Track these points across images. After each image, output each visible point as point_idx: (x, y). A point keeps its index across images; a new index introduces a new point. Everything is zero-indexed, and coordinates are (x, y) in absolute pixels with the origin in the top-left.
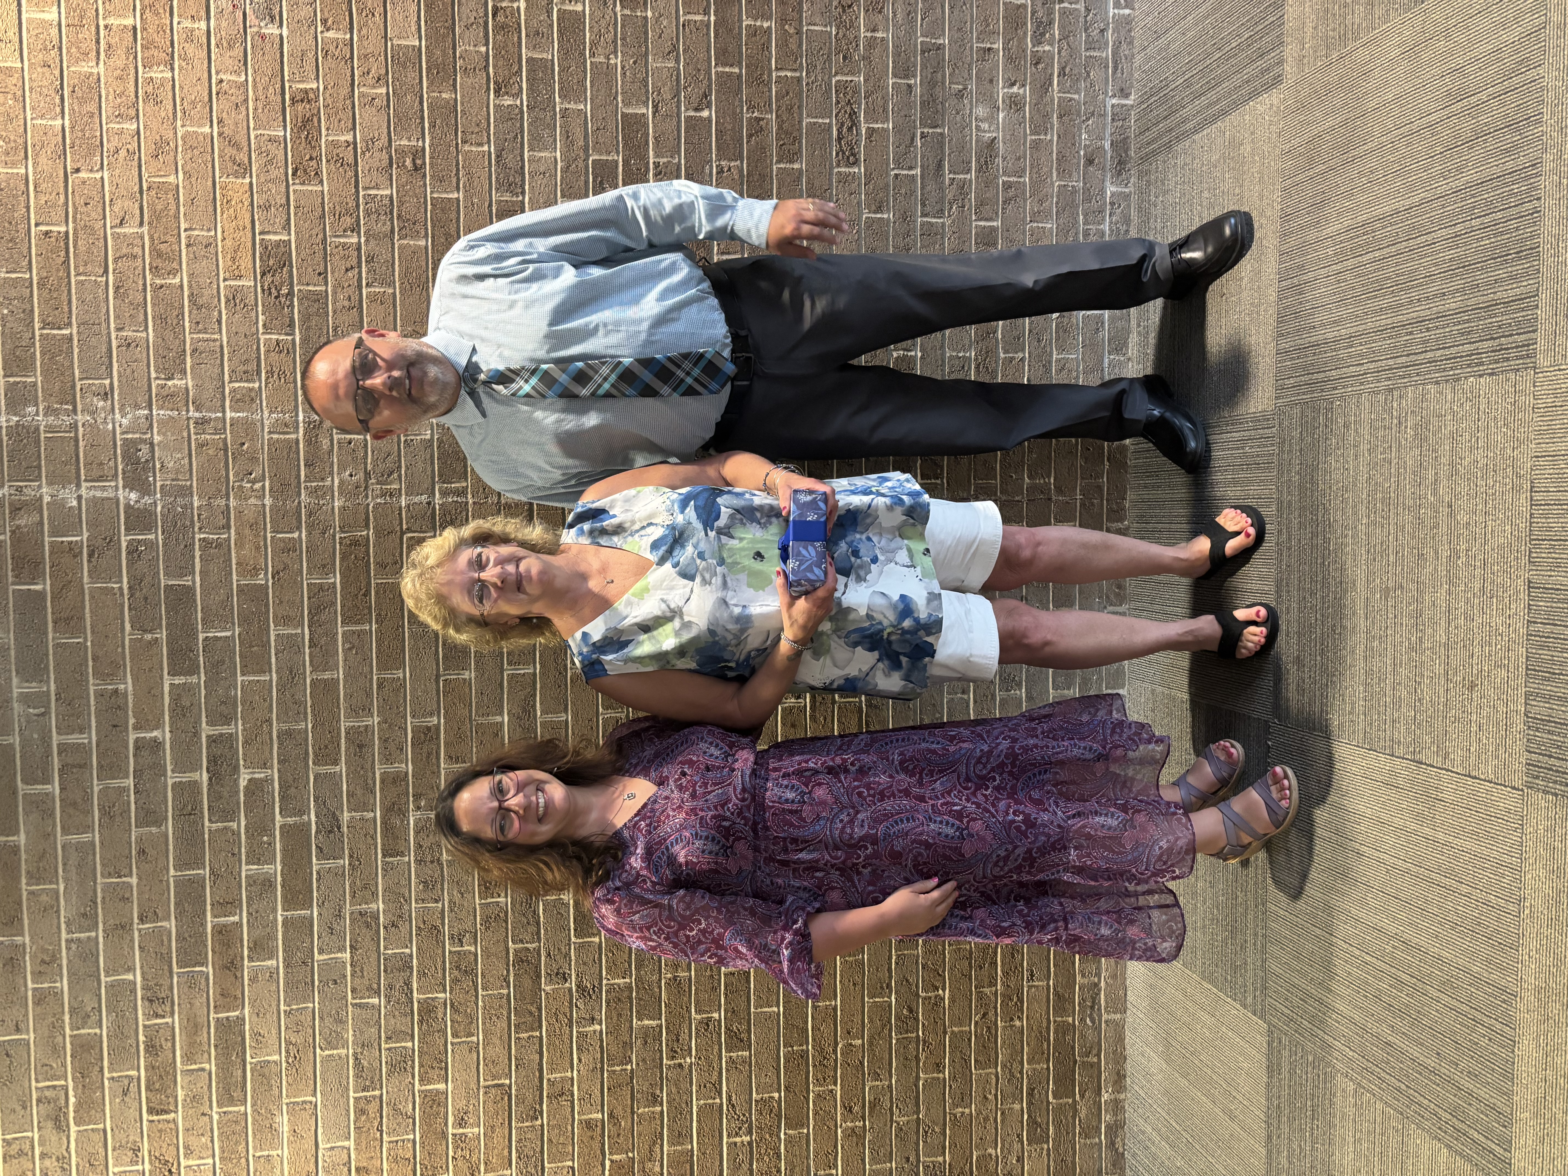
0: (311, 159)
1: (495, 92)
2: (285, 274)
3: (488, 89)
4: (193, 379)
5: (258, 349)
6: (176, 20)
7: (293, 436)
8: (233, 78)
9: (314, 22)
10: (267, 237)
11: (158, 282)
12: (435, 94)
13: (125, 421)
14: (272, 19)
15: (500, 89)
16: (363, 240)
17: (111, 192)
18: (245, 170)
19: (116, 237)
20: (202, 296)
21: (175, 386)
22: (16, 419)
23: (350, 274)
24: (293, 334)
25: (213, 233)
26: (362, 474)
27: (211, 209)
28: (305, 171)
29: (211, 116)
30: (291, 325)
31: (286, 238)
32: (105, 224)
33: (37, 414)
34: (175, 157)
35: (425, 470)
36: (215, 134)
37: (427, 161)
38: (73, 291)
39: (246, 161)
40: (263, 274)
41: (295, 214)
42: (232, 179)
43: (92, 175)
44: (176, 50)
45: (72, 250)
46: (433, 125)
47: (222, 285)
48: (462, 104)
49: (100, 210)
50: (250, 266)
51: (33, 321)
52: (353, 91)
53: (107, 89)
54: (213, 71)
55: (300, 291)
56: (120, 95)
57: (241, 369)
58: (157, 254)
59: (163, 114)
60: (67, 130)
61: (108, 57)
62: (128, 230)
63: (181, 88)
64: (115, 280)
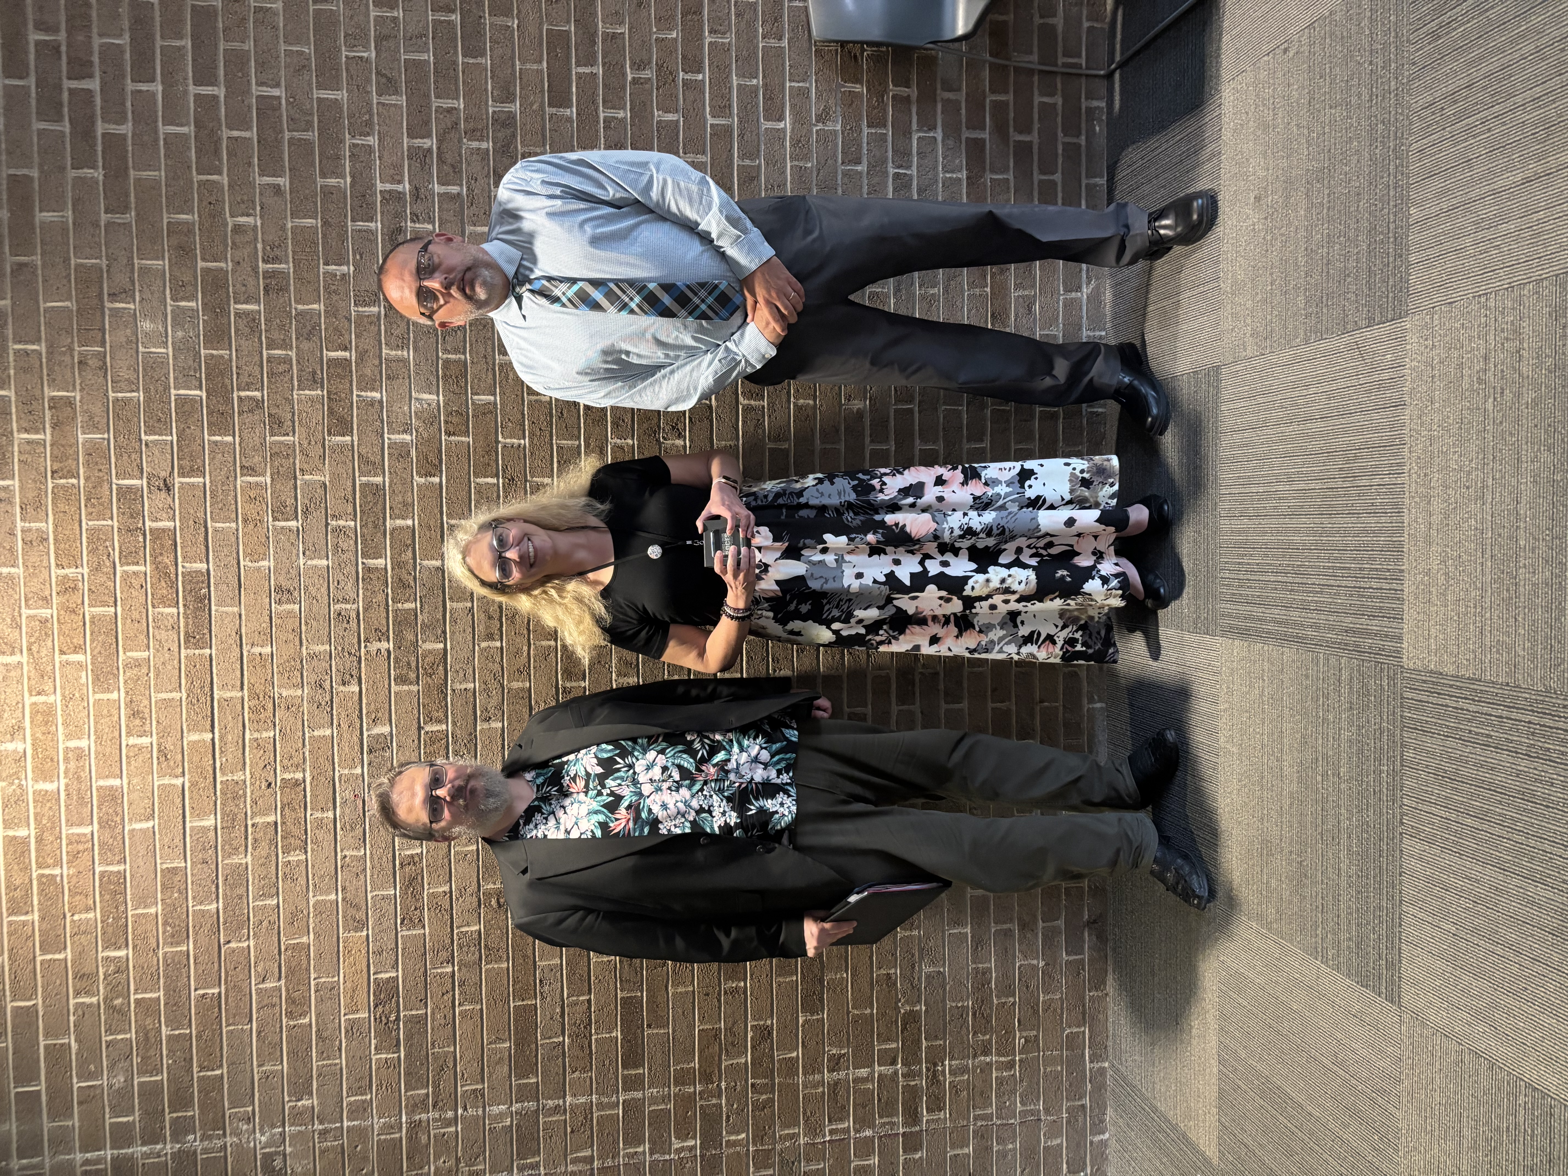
0: (416, 909)
2: (393, 1004)
4: (318, 1098)
5: (371, 1067)
6: (309, 812)
7: (397, 1135)
8: (355, 853)
10: (379, 976)
11: (292, 1023)
13: (263, 1139)
16: (456, 968)
17: (255, 957)
18: (362, 924)
19: (259, 992)
20: (327, 1029)
21: (303, 1106)
22: (178, 1146)
23: (445, 997)
24: (399, 1051)
26: (453, 1160)
27: (335, 960)
28: (411, 919)
29: (337, 886)
30: (398, 1044)
31: (394, 975)
32: (250, 982)
33: (195, 1140)
34: (308, 922)
35: (506, 1152)
36: (340, 900)
38: (224, 1039)
39: (364, 918)
40: (376, 1006)
41: (402, 954)
42: (352, 933)
43: (240, 945)
44: (309, 836)
45: (223, 1006)
47: (343, 1019)
49: (246, 971)
50: (366, 1001)
51: (192, 1066)
52: (450, 851)
53: (253, 874)
54: (339, 850)
55: (405, 1016)
56: (263, 879)
57: (357, 1085)
58: (291, 1001)
59: (298, 889)
60: (221, 911)
61: (255, 849)
62: (269, 985)
63: (313, 866)
64: (258, 1027)
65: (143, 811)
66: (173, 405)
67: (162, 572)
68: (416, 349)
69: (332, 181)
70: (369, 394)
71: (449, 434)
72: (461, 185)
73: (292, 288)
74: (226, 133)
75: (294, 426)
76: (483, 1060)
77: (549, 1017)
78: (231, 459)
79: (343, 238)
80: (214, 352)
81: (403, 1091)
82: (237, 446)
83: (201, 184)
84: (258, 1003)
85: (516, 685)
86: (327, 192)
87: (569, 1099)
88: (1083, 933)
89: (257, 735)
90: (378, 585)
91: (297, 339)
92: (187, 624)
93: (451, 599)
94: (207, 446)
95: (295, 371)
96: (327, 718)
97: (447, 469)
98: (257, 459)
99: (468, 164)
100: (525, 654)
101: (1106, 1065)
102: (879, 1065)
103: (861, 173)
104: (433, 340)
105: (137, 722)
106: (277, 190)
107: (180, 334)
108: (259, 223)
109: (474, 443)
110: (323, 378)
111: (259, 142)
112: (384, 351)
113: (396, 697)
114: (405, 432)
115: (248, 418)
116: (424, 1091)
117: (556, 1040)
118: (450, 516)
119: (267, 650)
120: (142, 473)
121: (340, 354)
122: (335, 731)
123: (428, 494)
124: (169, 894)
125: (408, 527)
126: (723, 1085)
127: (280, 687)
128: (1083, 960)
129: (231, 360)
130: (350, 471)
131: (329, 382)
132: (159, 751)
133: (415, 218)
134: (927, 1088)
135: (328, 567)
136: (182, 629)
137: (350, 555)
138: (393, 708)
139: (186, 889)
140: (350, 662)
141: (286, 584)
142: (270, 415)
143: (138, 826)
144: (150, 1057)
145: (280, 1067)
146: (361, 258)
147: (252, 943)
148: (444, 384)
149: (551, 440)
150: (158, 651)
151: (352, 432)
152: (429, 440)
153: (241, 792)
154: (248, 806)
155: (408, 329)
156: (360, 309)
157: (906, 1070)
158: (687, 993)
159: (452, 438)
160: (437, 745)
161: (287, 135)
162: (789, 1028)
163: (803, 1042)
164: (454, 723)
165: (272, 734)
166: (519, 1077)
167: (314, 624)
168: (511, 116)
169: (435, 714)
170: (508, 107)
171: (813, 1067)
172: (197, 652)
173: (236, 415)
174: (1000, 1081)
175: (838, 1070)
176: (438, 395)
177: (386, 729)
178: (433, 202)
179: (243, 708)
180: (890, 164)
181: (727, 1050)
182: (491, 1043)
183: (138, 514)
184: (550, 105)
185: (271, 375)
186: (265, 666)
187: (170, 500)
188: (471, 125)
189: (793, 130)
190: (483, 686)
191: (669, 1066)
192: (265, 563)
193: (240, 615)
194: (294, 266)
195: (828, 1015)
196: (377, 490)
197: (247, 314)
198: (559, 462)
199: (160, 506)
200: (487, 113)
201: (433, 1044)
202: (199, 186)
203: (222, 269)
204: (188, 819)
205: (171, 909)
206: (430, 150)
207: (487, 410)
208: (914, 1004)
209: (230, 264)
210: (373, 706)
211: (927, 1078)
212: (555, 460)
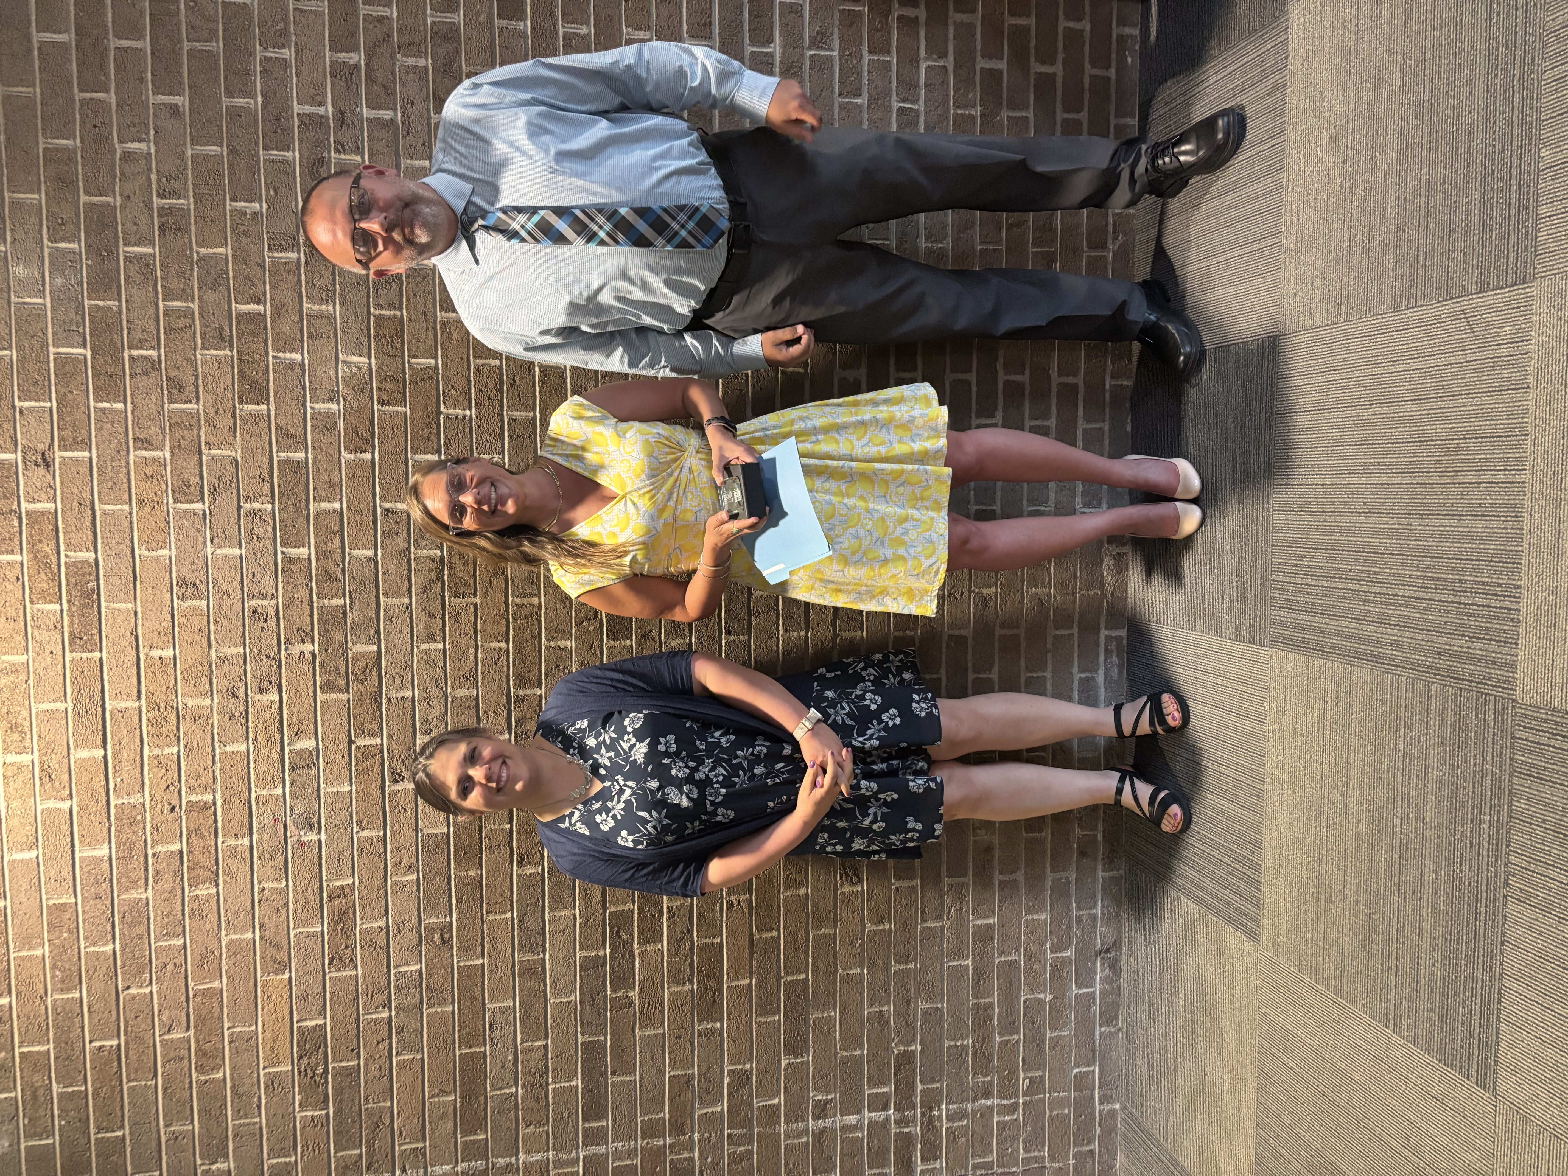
0: (347, 947)
1: (518, 863)
2: (320, 1056)
3: (512, 861)
4: (235, 1161)
5: (295, 1126)
6: (220, 840)
8: (275, 885)
9: (350, 825)
10: (304, 1024)
11: (203, 1078)
12: (462, 873)
14: (311, 826)
15: (523, 859)
16: (393, 1013)
17: (159, 1004)
18: (284, 966)
19: (165, 1043)
20: (244, 1085)
21: (218, 1169)
23: (381, 1046)
24: (327, 1108)
25: (254, 1028)
27: (252, 1006)
28: (341, 959)
29: (254, 923)
30: (326, 1100)
31: (321, 1022)
32: (154, 1033)
34: (220, 964)
36: (257, 938)
37: (454, 934)
38: (126, 1096)
39: (286, 959)
40: (300, 1058)
41: (331, 999)
42: (272, 976)
43: (142, 991)
44: (221, 866)
45: (123, 1060)
46: (459, 902)
47: (262, 1073)
48: (487, 878)
49: (149, 1021)
50: (289, 1052)
51: (88, 1127)
52: (386, 881)
53: (155, 911)
54: (256, 882)
55: (334, 1068)
56: (167, 916)
57: (278, 1146)
58: (202, 1053)
59: (208, 927)
60: (118, 953)
61: (156, 882)
62: (175, 1035)
63: (225, 900)
64: (164, 1082)
65: (24, 839)
66: (52, 365)
67: (41, 563)
68: (342, 304)
69: (240, 101)
70: (288, 355)
71: (382, 403)
72: (395, 110)
73: (193, 228)
74: (114, 43)
75: (197, 392)
76: (424, 1115)
77: (499, 1065)
78: (122, 430)
79: (253, 170)
80: (100, 303)
81: (332, 1151)
82: (129, 415)
83: (83, 102)
84: (162, 1056)
85: (461, 693)
86: (235, 114)
87: (522, 1157)
88: (1095, 963)
89: (157, 751)
90: (301, 579)
91: (200, 288)
92: (72, 623)
93: (386, 594)
94: (92, 415)
95: (198, 327)
96: (241, 731)
97: (380, 443)
98: (153, 430)
99: (403, 85)
100: (472, 658)
101: (1117, 1106)
102: (869, 1111)
103: (860, 107)
104: (363, 293)
105: (16, 736)
106: (174, 110)
107: (59, 281)
108: (153, 151)
109: (411, 414)
110: (231, 336)
111: (153, 53)
112: (305, 305)
113: (322, 707)
114: (331, 400)
115: (142, 382)
116: (357, 1152)
117: (507, 1091)
118: (383, 498)
119: (169, 653)
120: (16, 446)
121: (252, 307)
122: (251, 746)
123: (358, 472)
124: (57, 934)
125: (335, 511)
126: (696, 1136)
127: (184, 695)
128: (1094, 992)
129: (120, 313)
130: (267, 445)
131: (239, 340)
132: (42, 770)
133: (341, 148)
134: (922, 1136)
135: (241, 557)
136: (66, 629)
137: (268, 543)
138: (319, 719)
139: (78, 928)
140: (267, 666)
141: (190, 577)
142: (168, 378)
143: (19, 856)
144: (40, 1118)
145: (190, 1127)
146: (276, 193)
147: (155, 989)
148: (377, 345)
149: (502, 410)
150: (38, 654)
151: (268, 399)
152: (358, 411)
153: (139, 817)
154: (148, 833)
155: (334, 279)
156: (276, 255)
157: (898, 1116)
158: (655, 1035)
159: (386, 408)
160: (371, 761)
161: (186, 46)
162: (769, 1072)
163: (785, 1088)
164: (390, 737)
165: (175, 750)
166: (465, 1133)
167: (225, 622)
168: (454, 28)
169: (368, 726)
170: (450, 18)
171: (796, 1114)
172: (84, 655)
173: (128, 378)
174: (1002, 1126)
175: (824, 1117)
176: (369, 358)
177: (311, 744)
178: (362, 129)
179: (140, 720)
180: (895, 97)
181: (700, 1098)
182: (433, 1096)
183: (12, 494)
184: (499, 17)
185: (169, 331)
186: (166, 671)
187: (49, 477)
188: (406, 39)
189: (783, 54)
190: (423, 695)
191: (636, 1118)
192: (165, 552)
193: (136, 613)
194: (196, 202)
195: (814, 1057)
196: (299, 468)
197: (139, 257)
198: (510, 436)
199: (38, 484)
200: (425, 24)
201: (366, 1099)
202: (82, 105)
203: (109, 204)
204: (77, 848)
205: (60, 951)
206: (357, 67)
207: (427, 376)
208: (908, 1044)
209: (118, 198)
210: (295, 717)
211: (922, 1124)
212: (506, 434)
